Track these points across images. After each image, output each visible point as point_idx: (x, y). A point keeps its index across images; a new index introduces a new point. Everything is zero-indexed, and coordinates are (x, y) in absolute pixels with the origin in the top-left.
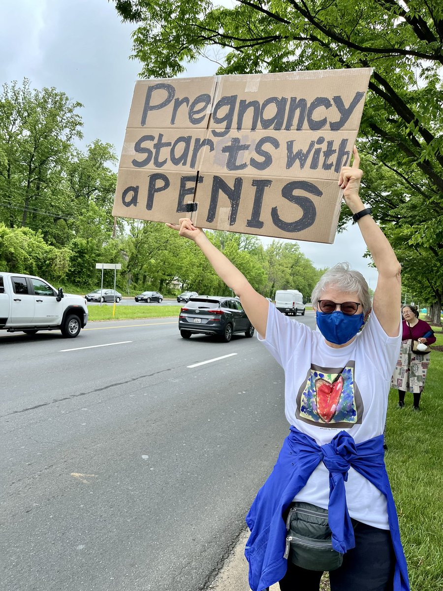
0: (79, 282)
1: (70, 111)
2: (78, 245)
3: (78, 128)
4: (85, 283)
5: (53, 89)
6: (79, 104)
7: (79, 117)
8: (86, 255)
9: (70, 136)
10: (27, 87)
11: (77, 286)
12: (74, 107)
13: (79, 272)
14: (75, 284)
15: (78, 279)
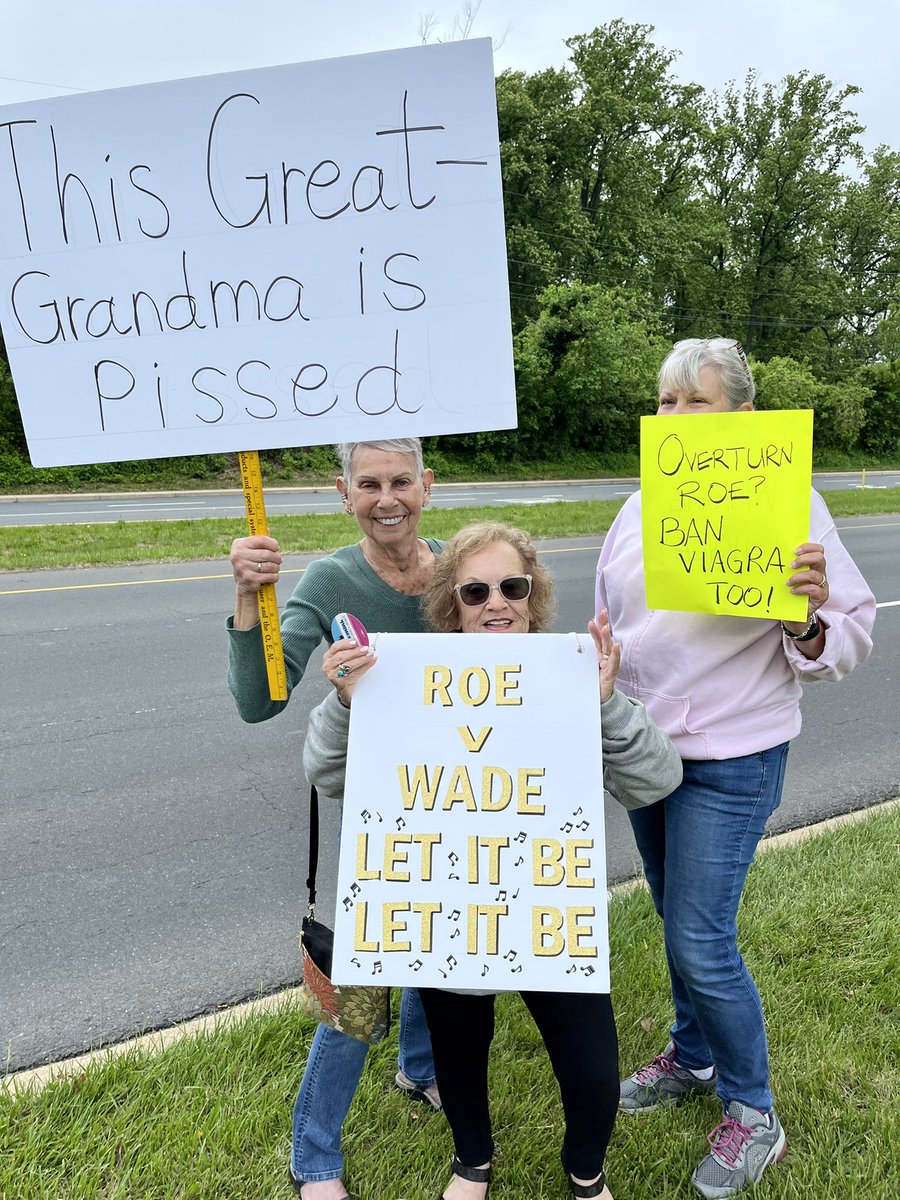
0: (874, 446)
1: (835, 106)
2: (874, 375)
3: (854, 138)
4: (886, 447)
5: (802, 76)
6: (852, 90)
7: (852, 115)
8: (890, 394)
9: (835, 159)
10: (752, 87)
11: (870, 454)
12: (843, 97)
13: (875, 427)
14: (867, 450)
15: (873, 441)
